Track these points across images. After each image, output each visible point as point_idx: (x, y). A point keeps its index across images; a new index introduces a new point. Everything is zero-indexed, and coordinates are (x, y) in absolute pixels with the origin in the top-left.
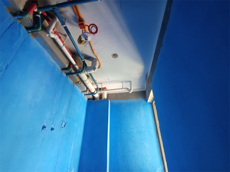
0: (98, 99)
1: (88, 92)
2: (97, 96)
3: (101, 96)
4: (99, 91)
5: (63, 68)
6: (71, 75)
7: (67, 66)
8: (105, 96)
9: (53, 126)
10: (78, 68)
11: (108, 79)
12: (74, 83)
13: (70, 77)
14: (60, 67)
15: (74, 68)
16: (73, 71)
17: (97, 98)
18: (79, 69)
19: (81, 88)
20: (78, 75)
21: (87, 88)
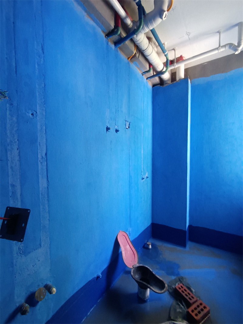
0: (170, 82)
1: (152, 73)
2: (166, 76)
3: (173, 75)
4: (170, 67)
5: (107, 32)
6: (122, 44)
7: (112, 25)
8: (182, 74)
9: (116, 127)
10: (132, 24)
11: (188, 34)
12: (128, 59)
13: (120, 49)
14: (103, 32)
15: (125, 27)
16: (124, 35)
17: (168, 80)
18: (133, 26)
19: (141, 66)
20: (132, 41)
21: (150, 65)
